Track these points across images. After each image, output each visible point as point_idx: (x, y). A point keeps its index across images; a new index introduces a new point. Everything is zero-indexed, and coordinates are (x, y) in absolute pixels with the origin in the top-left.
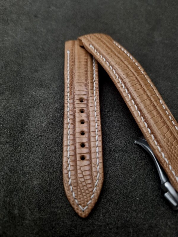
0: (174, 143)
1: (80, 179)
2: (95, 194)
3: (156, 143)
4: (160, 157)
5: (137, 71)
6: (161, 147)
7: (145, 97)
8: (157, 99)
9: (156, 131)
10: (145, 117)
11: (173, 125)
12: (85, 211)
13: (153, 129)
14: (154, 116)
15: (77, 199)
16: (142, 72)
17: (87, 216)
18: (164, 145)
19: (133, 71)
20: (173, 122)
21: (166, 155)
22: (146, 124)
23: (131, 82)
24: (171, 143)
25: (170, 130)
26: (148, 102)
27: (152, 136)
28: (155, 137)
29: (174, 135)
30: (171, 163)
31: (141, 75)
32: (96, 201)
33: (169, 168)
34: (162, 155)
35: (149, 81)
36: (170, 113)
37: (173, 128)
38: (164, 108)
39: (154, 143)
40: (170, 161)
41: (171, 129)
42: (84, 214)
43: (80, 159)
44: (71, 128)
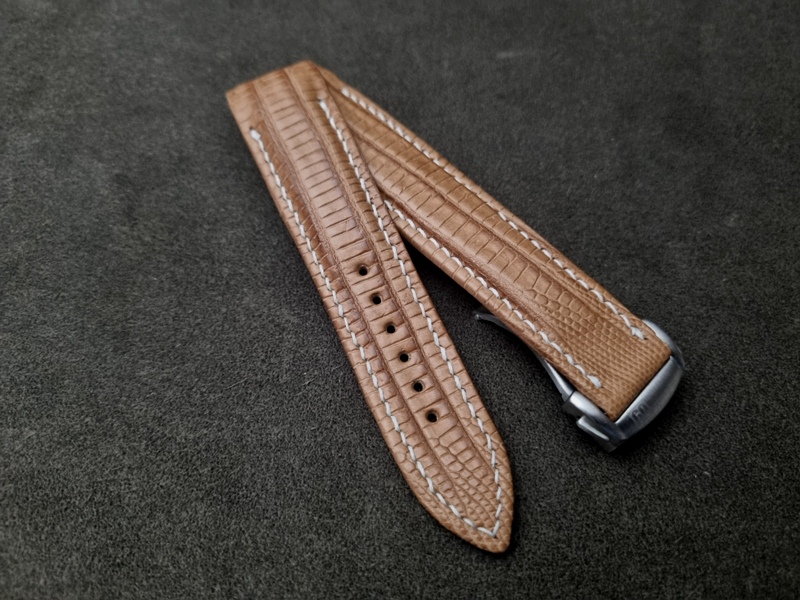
0: (562, 300)
1: (452, 468)
2: (504, 486)
3: (520, 315)
4: (539, 344)
5: (424, 164)
6: (533, 320)
7: (459, 220)
8: (489, 212)
9: (511, 287)
10: (473, 264)
11: (547, 259)
12: (498, 536)
13: (502, 284)
14: (495, 255)
15: (466, 517)
16: (436, 161)
17: (508, 543)
18: (538, 313)
19: (413, 168)
20: (546, 252)
21: (552, 335)
22: (481, 279)
23: (414, 199)
24: (553, 302)
25: (542, 272)
26: (470, 229)
27: (505, 301)
28: (513, 301)
29: (555, 281)
30: (567, 350)
31: (435, 171)
32: (512, 499)
33: (566, 361)
34: (542, 338)
35: (459, 178)
36: (533, 232)
37: (549, 266)
38: (515, 227)
39: (516, 315)
40: (566, 345)
41: (545, 270)
42: (501, 543)
43: (427, 423)
44: (369, 356)
